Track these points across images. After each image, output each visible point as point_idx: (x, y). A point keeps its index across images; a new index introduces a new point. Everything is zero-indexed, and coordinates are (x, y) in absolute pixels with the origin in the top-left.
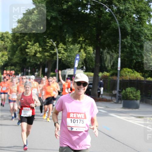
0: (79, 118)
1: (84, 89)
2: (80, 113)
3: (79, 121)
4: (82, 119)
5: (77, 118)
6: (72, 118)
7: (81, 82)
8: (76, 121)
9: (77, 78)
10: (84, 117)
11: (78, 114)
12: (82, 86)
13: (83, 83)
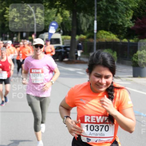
0: (37, 73)
1: (41, 51)
2: (38, 69)
3: (37, 75)
4: (39, 74)
5: (36, 73)
6: (33, 73)
7: (38, 45)
8: (36, 75)
9: (35, 42)
10: (41, 72)
11: (36, 70)
12: (39, 48)
13: (40, 45)
